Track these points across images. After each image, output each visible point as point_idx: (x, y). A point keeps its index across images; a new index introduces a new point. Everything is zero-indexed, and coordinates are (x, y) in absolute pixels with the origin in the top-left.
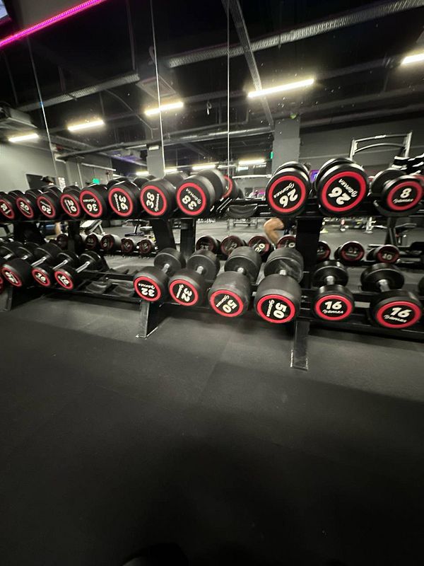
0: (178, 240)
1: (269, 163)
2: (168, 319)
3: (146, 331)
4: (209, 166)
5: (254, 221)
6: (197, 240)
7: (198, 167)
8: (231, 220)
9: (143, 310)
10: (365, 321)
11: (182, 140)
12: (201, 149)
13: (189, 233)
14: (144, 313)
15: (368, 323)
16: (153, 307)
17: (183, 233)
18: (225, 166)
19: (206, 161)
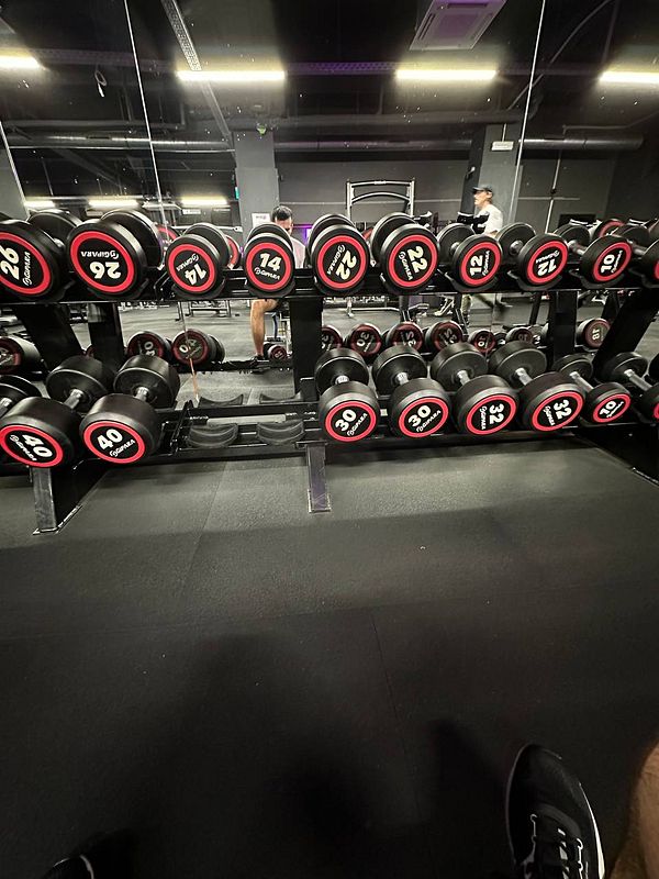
0: (85, 343)
1: (234, 205)
2: (94, 492)
3: (54, 520)
4: (125, 203)
5: (223, 304)
6: (126, 341)
7: (102, 203)
8: (184, 305)
9: (38, 482)
10: (389, 434)
11: (55, 143)
12: (101, 167)
13: (106, 329)
14: (44, 489)
15: (393, 435)
16: (59, 474)
17: (94, 329)
18: (156, 206)
19: (117, 191)
